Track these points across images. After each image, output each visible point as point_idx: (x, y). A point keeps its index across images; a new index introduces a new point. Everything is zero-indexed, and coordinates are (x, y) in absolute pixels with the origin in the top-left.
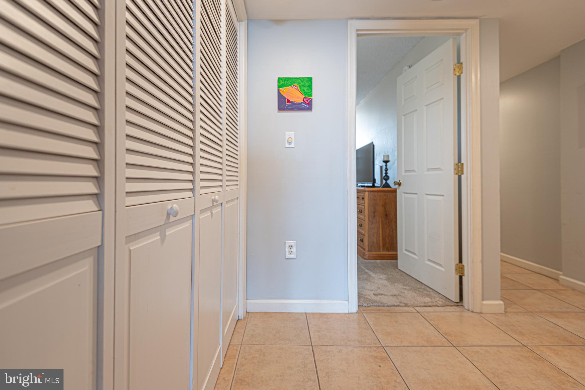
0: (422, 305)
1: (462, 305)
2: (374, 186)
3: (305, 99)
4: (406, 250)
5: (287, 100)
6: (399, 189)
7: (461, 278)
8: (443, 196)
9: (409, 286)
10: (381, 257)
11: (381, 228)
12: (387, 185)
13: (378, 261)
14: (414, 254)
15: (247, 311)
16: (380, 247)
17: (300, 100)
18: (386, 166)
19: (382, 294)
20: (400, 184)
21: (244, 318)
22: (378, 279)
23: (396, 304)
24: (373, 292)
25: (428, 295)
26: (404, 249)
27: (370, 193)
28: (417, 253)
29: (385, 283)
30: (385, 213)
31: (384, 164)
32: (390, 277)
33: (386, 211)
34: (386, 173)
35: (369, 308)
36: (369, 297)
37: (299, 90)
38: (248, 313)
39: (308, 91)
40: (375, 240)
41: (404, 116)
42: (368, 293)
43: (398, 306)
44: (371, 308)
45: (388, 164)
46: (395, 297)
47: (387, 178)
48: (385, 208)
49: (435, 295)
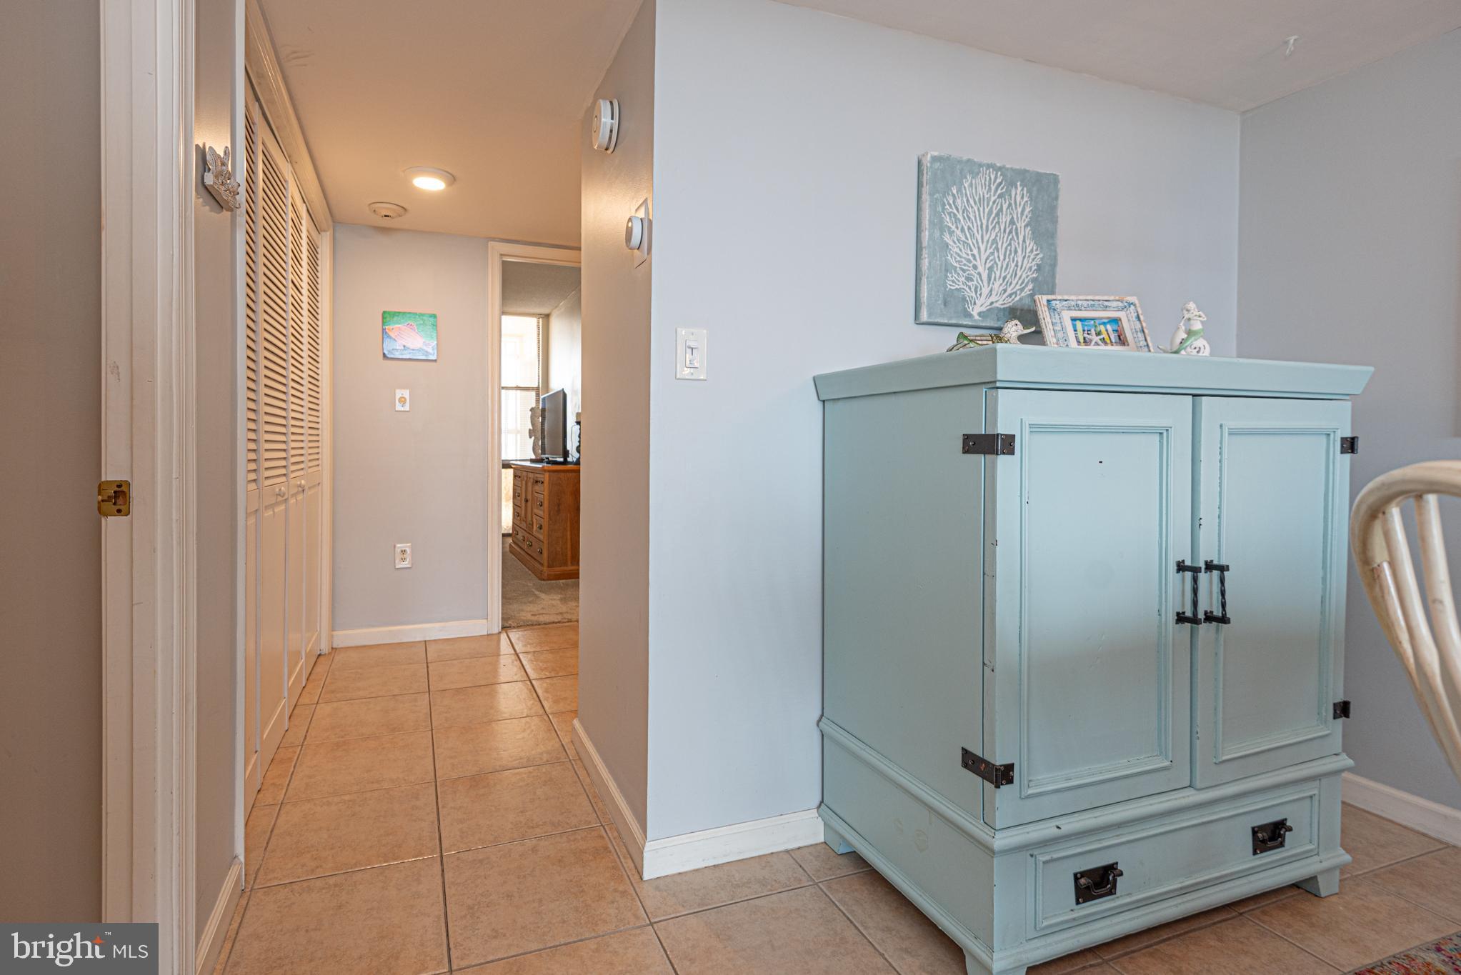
2: (565, 462)
11: (569, 529)
15: (334, 647)
21: (329, 653)
27: (551, 473)
36: (526, 619)
38: (334, 650)
40: (559, 549)
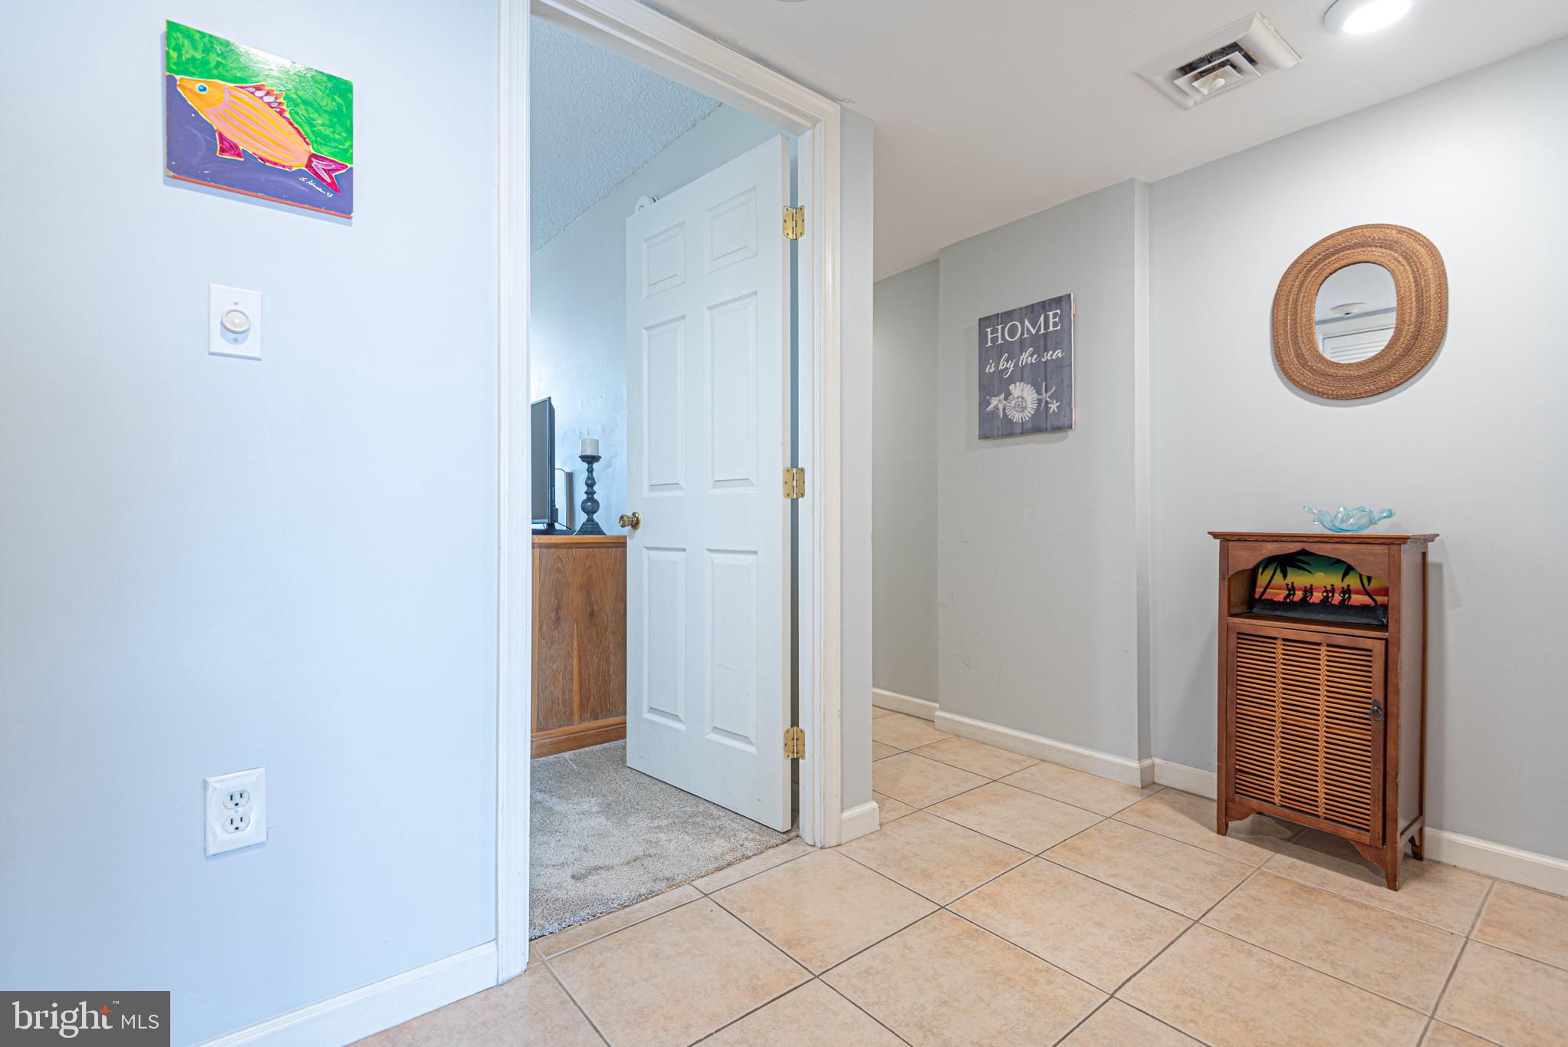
0: (711, 867)
1: (798, 836)
3: (315, 162)
4: (652, 710)
5: (222, 138)
6: (632, 538)
7: (795, 763)
8: (755, 553)
9: (667, 817)
10: (576, 739)
11: (575, 653)
12: (591, 527)
13: (567, 755)
14: (676, 717)
16: (572, 714)
17: (291, 158)
18: (590, 471)
19: (597, 869)
20: (635, 524)
22: (577, 817)
23: (643, 891)
24: (569, 871)
25: (718, 830)
26: (645, 708)
27: (545, 551)
28: (683, 719)
29: (601, 824)
30: (589, 609)
31: (585, 466)
32: (610, 798)
33: (591, 604)
34: (590, 493)
35: (564, 935)
36: (561, 894)
37: (287, 114)
39: (334, 133)
40: (558, 693)
41: (647, 329)
42: (554, 880)
43: (652, 894)
44: (572, 931)
45: (595, 465)
46: (637, 864)
47: (591, 506)
48: (589, 595)
49: (735, 826)
